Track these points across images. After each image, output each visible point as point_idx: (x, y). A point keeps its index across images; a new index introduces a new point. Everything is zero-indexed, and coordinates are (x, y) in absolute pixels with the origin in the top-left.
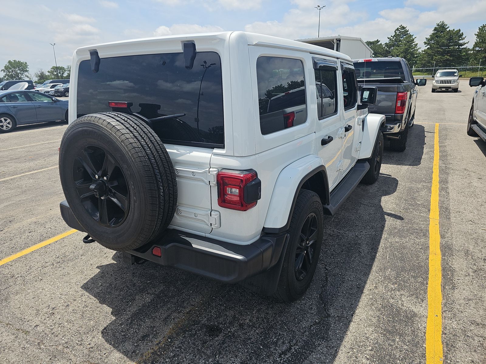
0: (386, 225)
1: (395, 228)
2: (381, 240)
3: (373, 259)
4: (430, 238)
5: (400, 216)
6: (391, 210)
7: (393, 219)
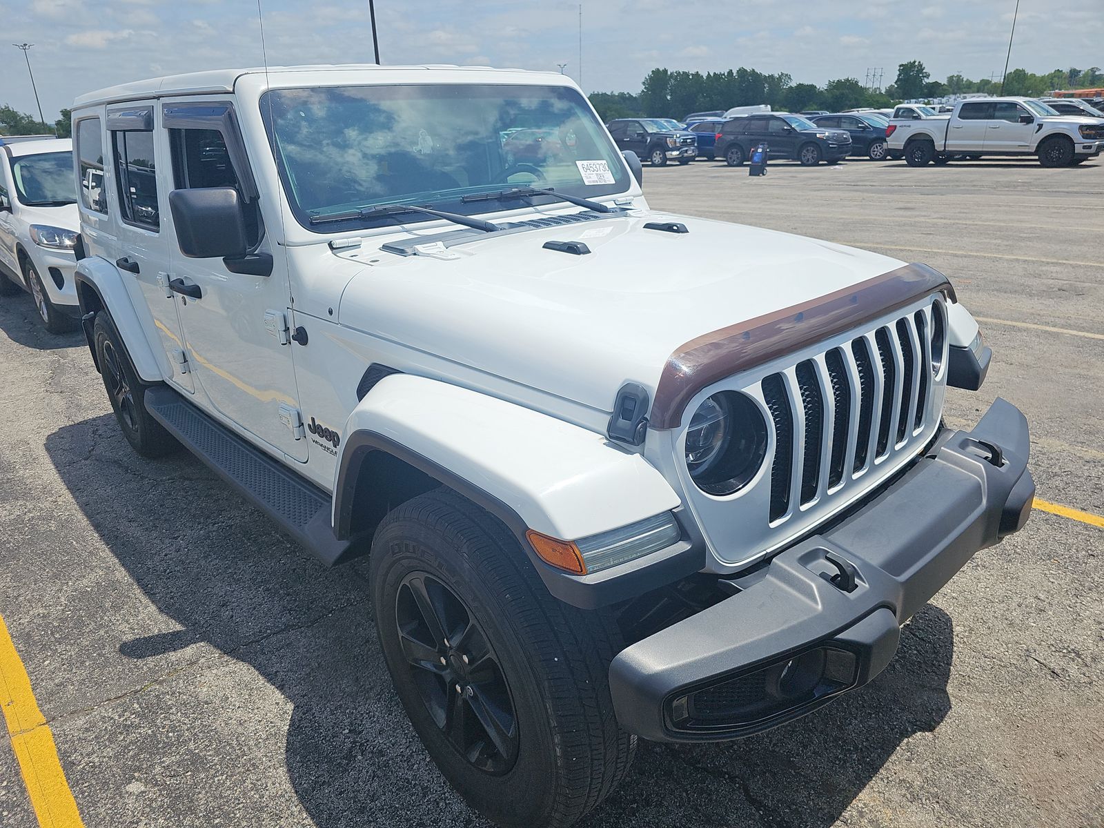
0: (145, 600)
1: (116, 608)
2: (117, 561)
3: (97, 527)
4: (9, 636)
5: (140, 658)
6: (192, 664)
7: (149, 630)
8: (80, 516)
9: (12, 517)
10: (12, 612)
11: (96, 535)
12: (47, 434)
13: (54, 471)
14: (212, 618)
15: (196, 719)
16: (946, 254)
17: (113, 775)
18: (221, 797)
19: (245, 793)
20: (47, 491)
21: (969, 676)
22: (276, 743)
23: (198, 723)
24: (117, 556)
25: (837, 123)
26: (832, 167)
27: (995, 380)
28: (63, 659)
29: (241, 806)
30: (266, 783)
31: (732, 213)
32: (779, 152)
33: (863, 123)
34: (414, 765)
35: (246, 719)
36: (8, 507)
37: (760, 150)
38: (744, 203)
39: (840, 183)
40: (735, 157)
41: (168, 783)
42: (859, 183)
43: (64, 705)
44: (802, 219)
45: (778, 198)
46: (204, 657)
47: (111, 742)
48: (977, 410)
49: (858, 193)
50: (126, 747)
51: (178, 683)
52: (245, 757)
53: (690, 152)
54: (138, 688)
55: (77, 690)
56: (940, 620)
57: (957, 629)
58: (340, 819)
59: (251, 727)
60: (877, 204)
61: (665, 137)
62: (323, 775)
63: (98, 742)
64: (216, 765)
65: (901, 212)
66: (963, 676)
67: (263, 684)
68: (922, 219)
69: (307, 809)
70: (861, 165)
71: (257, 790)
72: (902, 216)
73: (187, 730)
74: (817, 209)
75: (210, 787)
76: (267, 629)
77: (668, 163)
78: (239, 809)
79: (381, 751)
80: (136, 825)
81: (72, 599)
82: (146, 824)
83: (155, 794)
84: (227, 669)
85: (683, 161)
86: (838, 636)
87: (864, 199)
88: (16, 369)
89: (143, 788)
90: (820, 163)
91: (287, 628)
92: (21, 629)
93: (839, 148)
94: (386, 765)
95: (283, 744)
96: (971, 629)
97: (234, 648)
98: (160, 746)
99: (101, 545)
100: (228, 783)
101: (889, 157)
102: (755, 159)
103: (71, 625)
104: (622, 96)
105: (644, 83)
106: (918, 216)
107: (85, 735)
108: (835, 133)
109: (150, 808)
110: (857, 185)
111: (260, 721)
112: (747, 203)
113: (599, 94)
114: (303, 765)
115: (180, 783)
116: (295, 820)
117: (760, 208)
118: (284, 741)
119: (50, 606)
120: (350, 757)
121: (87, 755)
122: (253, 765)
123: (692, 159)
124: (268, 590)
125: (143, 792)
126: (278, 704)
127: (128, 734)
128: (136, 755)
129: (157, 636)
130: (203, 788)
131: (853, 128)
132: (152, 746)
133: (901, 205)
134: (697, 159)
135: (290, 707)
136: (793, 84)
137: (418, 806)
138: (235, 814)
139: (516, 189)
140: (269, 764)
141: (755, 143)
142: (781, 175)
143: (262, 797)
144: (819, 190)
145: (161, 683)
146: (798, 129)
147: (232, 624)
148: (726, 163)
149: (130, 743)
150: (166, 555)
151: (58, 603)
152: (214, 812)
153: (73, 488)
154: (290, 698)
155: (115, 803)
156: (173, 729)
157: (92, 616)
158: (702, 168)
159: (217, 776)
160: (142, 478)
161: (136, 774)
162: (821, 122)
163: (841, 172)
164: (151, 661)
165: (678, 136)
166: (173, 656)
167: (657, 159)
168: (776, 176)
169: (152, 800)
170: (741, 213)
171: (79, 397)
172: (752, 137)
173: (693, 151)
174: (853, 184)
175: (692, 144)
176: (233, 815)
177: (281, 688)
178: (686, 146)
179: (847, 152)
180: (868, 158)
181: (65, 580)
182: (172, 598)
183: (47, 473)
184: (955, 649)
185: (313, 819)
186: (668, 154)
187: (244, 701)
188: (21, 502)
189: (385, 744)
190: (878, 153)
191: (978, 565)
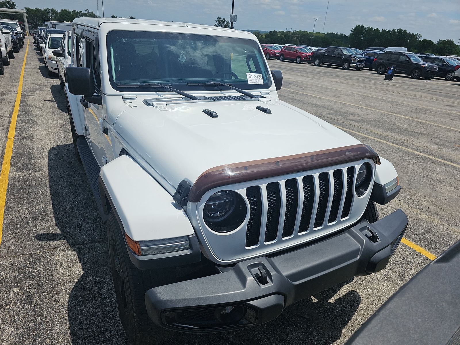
0: (53, 219)
1: (42, 220)
2: (51, 202)
3: (51, 187)
4: (3, 222)
5: (41, 241)
6: (57, 247)
7: (49, 231)
8: (47, 182)
9: (25, 177)
10: (7, 214)
11: (49, 190)
12: (51, 147)
13: (47, 162)
14: (73, 231)
15: (48, 269)
16: (456, 131)
17: (11, 283)
18: (42, 301)
19: (51, 302)
20: (41, 169)
21: (355, 327)
22: (71, 285)
23: (48, 271)
24: (52, 200)
25: (433, 60)
26: (425, 81)
27: (445, 195)
28: (15, 235)
29: (47, 306)
30: (60, 300)
31: (367, 96)
32: (401, 70)
33: (445, 62)
34: (114, 306)
35: (65, 273)
36: (25, 173)
37: (392, 69)
38: (375, 92)
39: (425, 89)
40: (381, 70)
41: (28, 291)
42: (433, 90)
43: (8, 253)
44: (397, 104)
45: (392, 92)
46: (62, 246)
47: (16, 270)
48: (429, 208)
49: (431, 95)
50: (20, 274)
51: (49, 254)
52: (57, 288)
53: (361, 65)
54: (35, 252)
55: (15, 248)
56: (356, 299)
57: (362, 305)
58: (78, 320)
59: (65, 277)
60: (438, 102)
61: (351, 57)
62: (81, 302)
63: (12, 270)
64: (46, 288)
65: (447, 107)
66: (353, 327)
67: (77, 261)
68: (455, 112)
69: (69, 314)
70: (439, 81)
71: (55, 302)
72: (446, 109)
73: (43, 272)
74: (407, 100)
75: (41, 296)
76: (89, 240)
77: (350, 68)
78: (46, 307)
79: (105, 298)
80: (9, 304)
81: (29, 213)
82: (13, 304)
83: (21, 294)
84: (68, 252)
85: (358, 69)
86: (249, 302)
87: (432, 98)
88: (53, 119)
89: (18, 291)
90: (421, 78)
91: (97, 241)
92: (8, 221)
93: (431, 72)
94: (104, 304)
95: (72, 287)
96: (368, 307)
97: (73, 246)
98: (31, 276)
99: (49, 195)
100: (47, 296)
101: (455, 80)
102: (389, 72)
103: (24, 223)
104: (341, 35)
105: (351, 31)
106: (454, 110)
107: (9, 266)
108: (430, 65)
109: (17, 299)
110: (433, 91)
111: (69, 276)
112: (377, 92)
113: (331, 33)
114: (75, 296)
115: (31, 292)
116: (63, 317)
117: (381, 96)
118: (74, 285)
119: (21, 214)
120: (93, 297)
121: (7, 273)
122: (59, 292)
123: (362, 68)
124: (97, 225)
125: (18, 292)
126: (78, 270)
127: (23, 269)
128: (22, 277)
129: (50, 234)
130: (38, 296)
131: (441, 64)
132: (29, 276)
133: (449, 104)
134: (364, 68)
135: (82, 272)
136: (421, 39)
137: (108, 323)
138: (44, 309)
139: (213, 83)
140: (64, 293)
141: (390, 65)
142: (399, 81)
143: (56, 304)
144: (413, 91)
145: (43, 252)
146: (413, 61)
147: (78, 235)
148: (376, 72)
149: (22, 272)
150: (69, 203)
151: (24, 214)
152: (37, 306)
153: (50, 170)
154: (84, 269)
155: (7, 294)
156: (39, 271)
157: (32, 221)
158: (365, 73)
159: (45, 293)
160: (75, 171)
161: (19, 285)
162: (425, 59)
163: (429, 84)
164: (44, 243)
165: (357, 57)
166: (52, 243)
167: (345, 66)
168: (397, 82)
169: (19, 296)
170: (371, 97)
171: (69, 134)
172: (391, 62)
173: (363, 65)
174: (431, 90)
175: (363, 61)
176: (43, 309)
177: (82, 265)
178: (360, 62)
179: (434, 75)
180: (445, 79)
181: (31, 205)
182: (62, 220)
183: (44, 163)
184: (356, 314)
185: (69, 318)
186: (351, 65)
187: (67, 266)
188: (30, 172)
189: (108, 296)
190: (450, 77)
191: (387, 279)
